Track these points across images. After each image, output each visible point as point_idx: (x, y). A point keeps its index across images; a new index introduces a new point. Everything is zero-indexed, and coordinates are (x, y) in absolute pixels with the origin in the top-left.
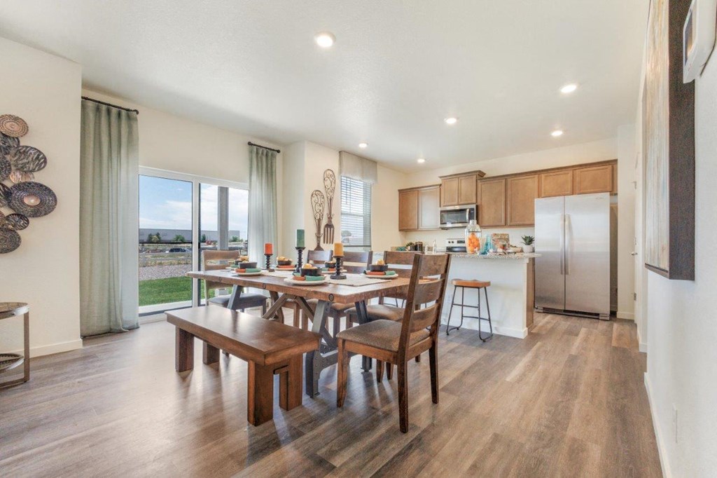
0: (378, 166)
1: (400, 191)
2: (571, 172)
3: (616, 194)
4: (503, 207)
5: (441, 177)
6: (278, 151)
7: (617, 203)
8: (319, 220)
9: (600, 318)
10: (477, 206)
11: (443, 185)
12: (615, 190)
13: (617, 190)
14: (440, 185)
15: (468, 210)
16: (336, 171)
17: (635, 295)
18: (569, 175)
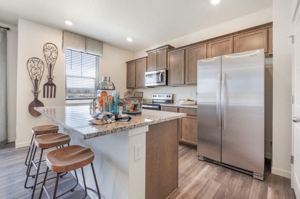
0: (104, 44)
1: (127, 63)
2: (232, 38)
3: (271, 56)
4: (183, 71)
5: (147, 52)
6: (8, 29)
7: (272, 65)
8: (36, 81)
9: (254, 176)
10: (167, 71)
11: (148, 57)
12: (270, 51)
13: (272, 51)
14: (147, 57)
15: (161, 73)
16: (59, 45)
17: (292, 158)
18: (230, 41)
